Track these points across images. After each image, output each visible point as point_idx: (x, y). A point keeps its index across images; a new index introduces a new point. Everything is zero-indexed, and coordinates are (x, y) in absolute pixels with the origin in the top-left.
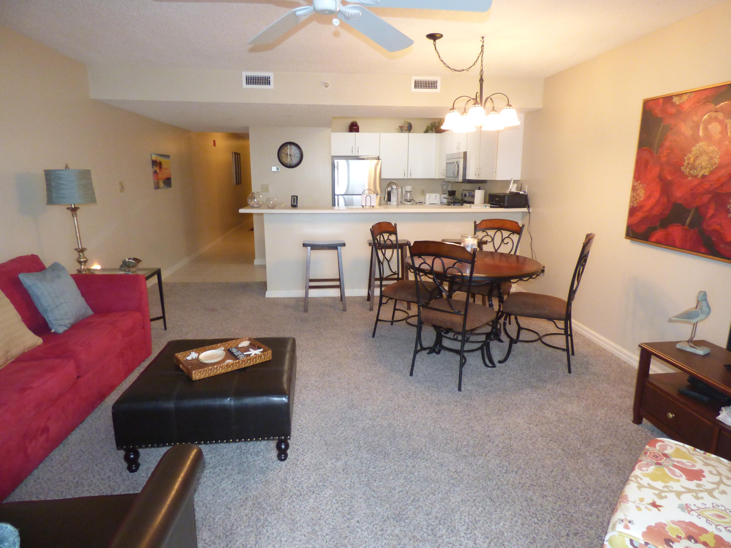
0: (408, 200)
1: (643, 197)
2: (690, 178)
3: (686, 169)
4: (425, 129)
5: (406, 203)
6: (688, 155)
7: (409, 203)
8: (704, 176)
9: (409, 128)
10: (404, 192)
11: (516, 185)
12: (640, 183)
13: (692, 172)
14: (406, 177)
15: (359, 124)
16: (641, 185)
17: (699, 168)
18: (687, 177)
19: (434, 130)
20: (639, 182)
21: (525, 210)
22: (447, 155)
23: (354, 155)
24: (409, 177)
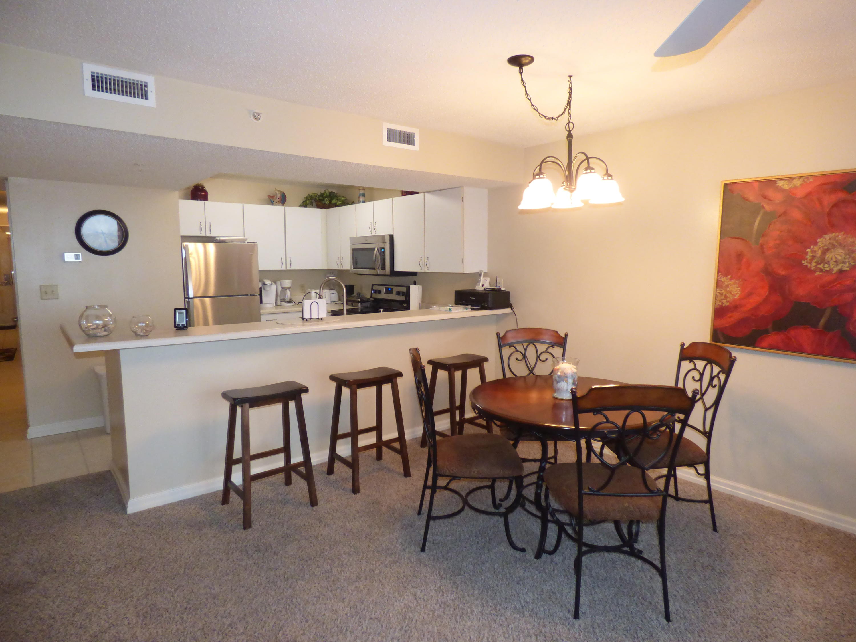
0: (288, 300)
1: (738, 295)
2: (818, 273)
3: (811, 263)
4: (300, 202)
5: (284, 304)
6: (812, 247)
7: (289, 304)
8: (841, 272)
9: (283, 200)
10: (280, 289)
11: (488, 279)
12: (731, 279)
13: (821, 266)
14: (284, 268)
15: (207, 188)
16: (733, 281)
17: (832, 262)
18: (815, 272)
19: (314, 204)
20: (730, 277)
21: (508, 310)
22: (351, 239)
23: (203, 234)
24: (288, 268)
